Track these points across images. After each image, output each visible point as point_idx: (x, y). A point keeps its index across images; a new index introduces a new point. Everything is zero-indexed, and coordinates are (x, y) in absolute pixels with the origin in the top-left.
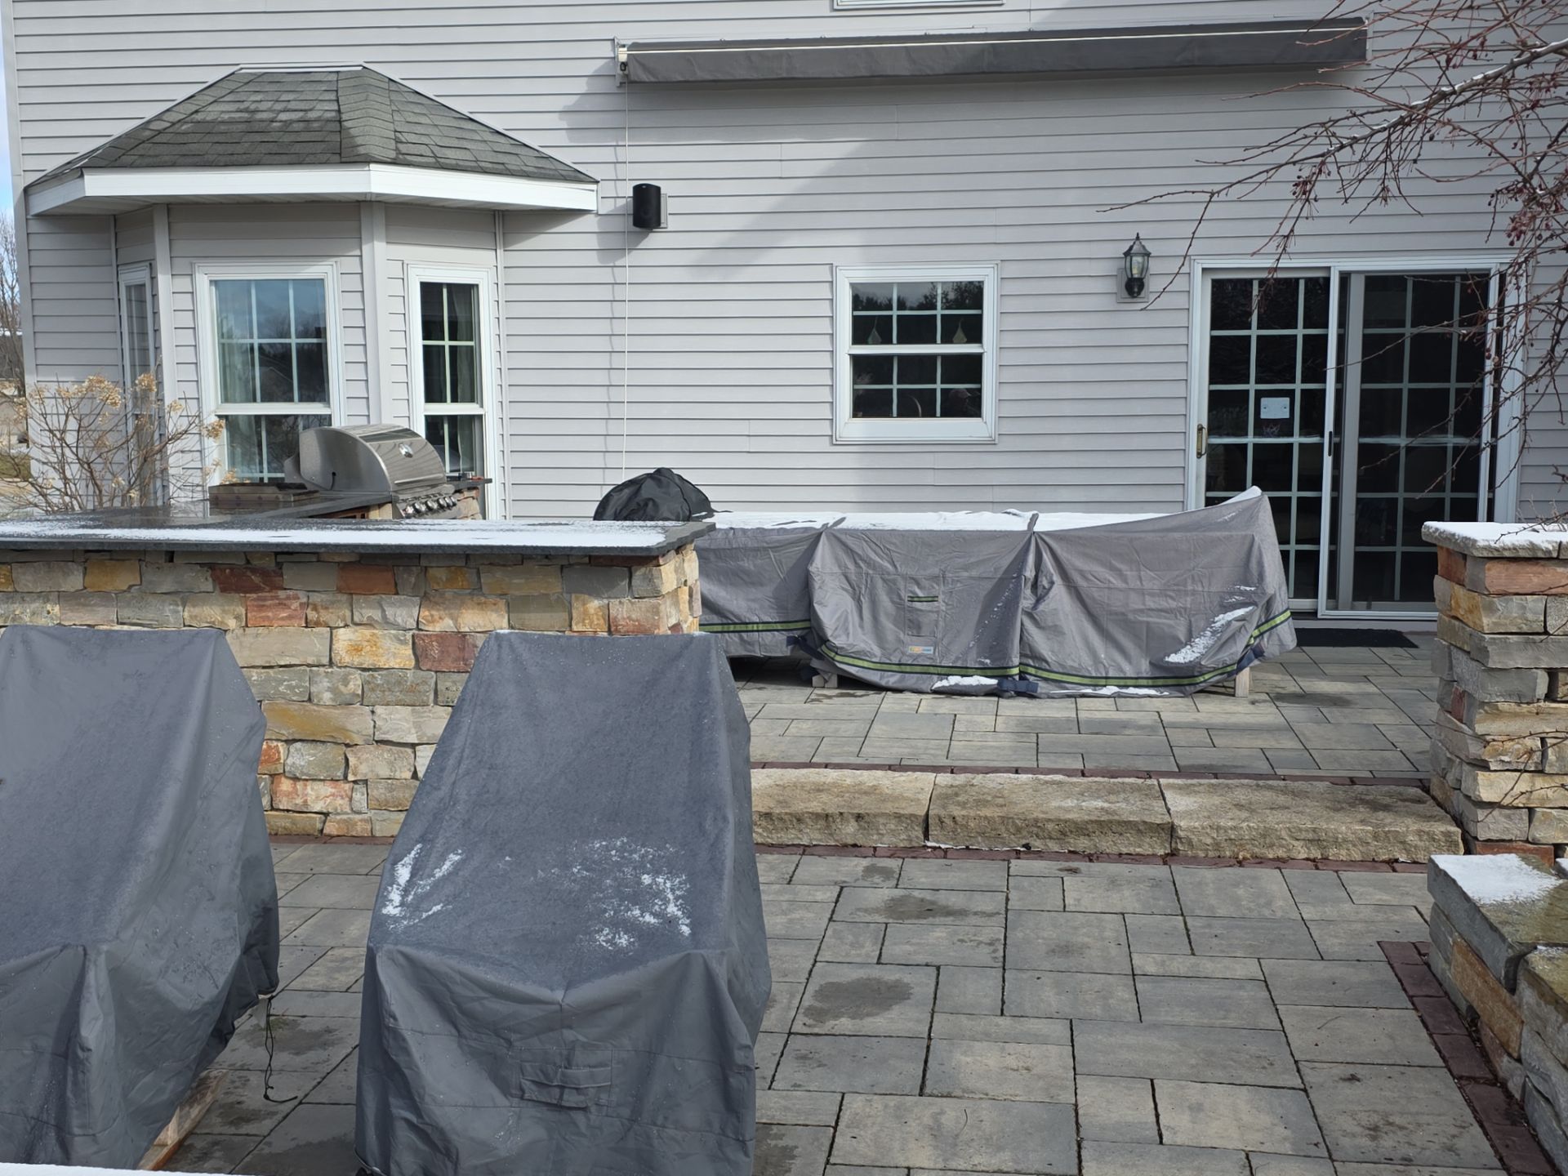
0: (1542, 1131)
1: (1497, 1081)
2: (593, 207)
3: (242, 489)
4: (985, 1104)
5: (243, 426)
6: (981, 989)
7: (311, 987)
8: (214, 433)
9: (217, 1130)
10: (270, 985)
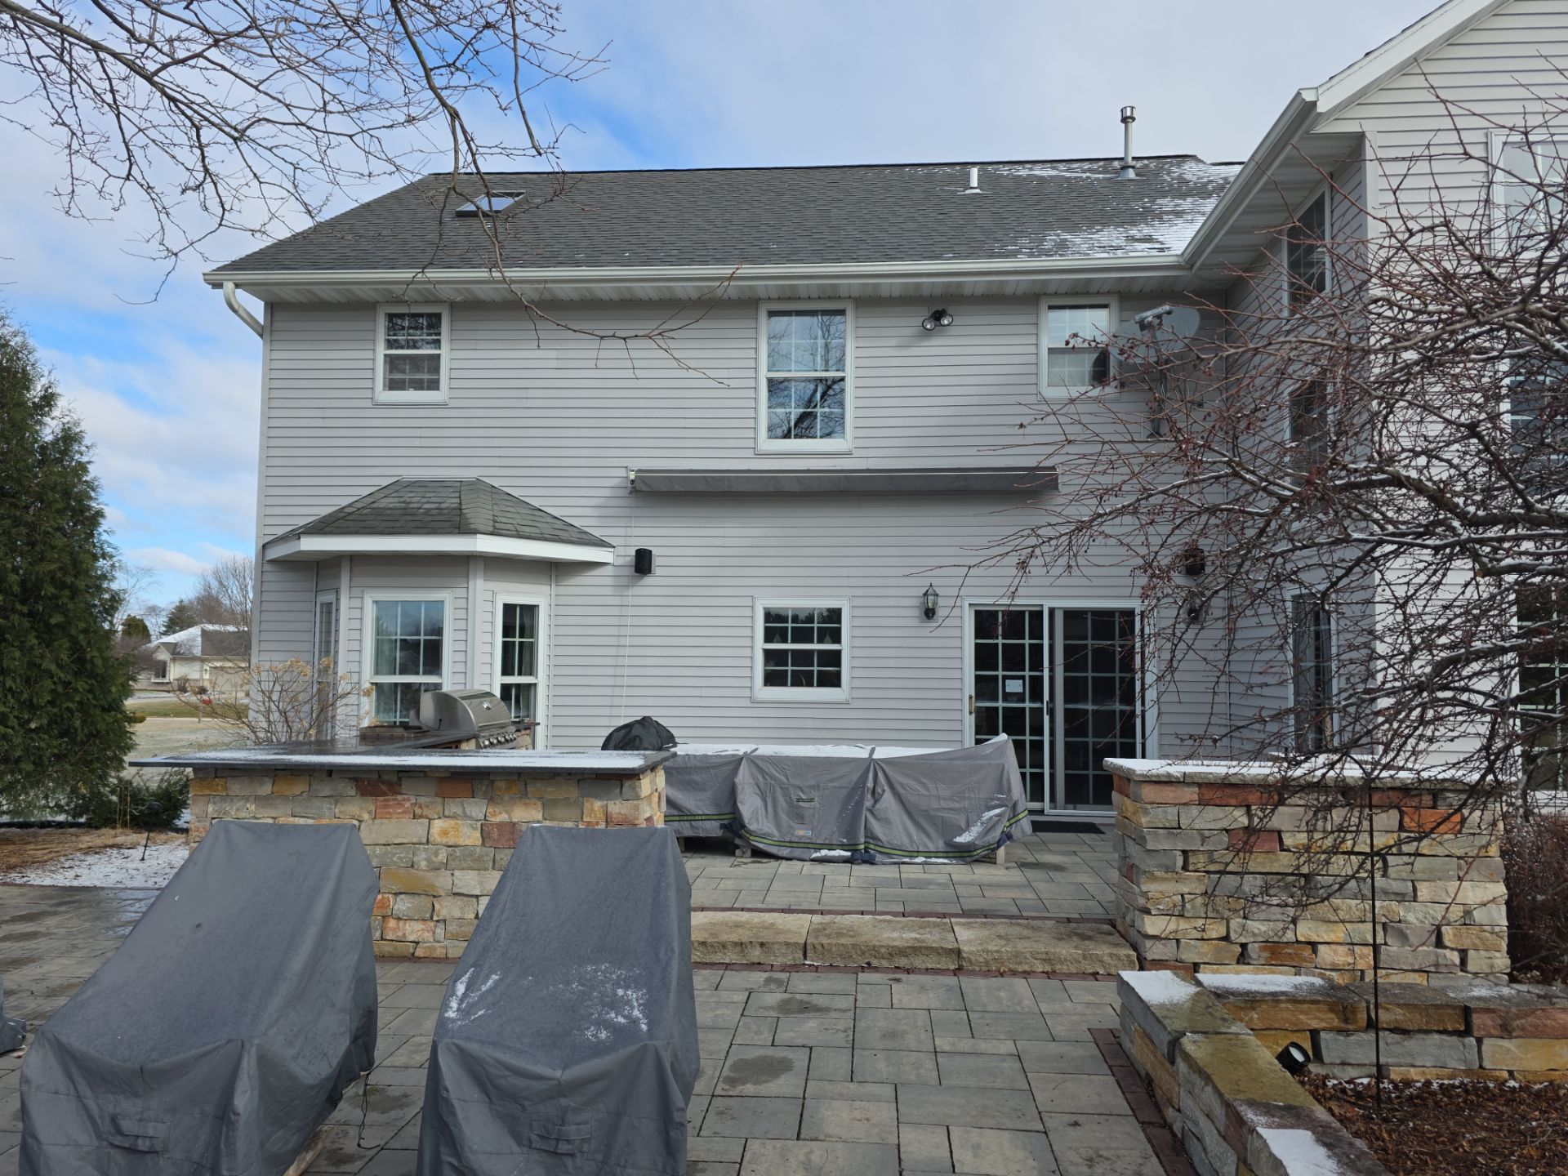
0: (1196, 1160)
1: (1166, 1125)
2: (610, 560)
3: (382, 729)
4: (840, 1145)
5: (386, 689)
6: (839, 1062)
7: (397, 1064)
8: (367, 693)
9: (324, 1169)
10: (369, 1065)
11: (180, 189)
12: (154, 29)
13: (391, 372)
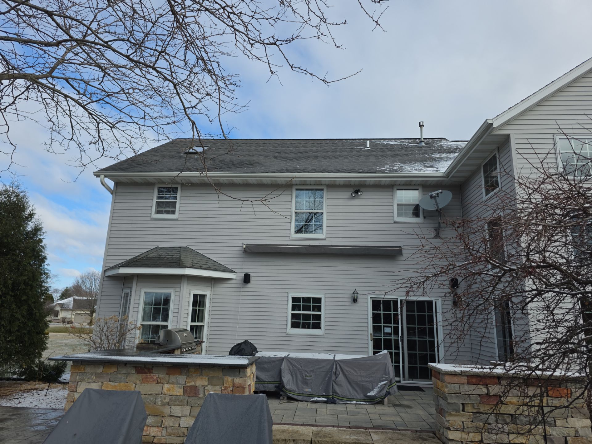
2: (235, 278)
3: (144, 344)
5: (146, 327)
11: (88, 143)
12: (85, 90)
13: (158, 208)
